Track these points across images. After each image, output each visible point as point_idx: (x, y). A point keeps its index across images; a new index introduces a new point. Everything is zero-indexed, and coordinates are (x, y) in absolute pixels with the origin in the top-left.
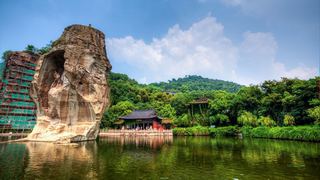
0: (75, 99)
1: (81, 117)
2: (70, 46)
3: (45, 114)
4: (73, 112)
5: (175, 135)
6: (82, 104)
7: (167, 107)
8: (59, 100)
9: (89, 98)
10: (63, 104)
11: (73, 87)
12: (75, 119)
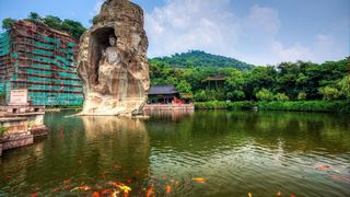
0: (125, 77)
1: (129, 93)
2: (119, 24)
3: (95, 91)
4: (123, 89)
5: (196, 109)
6: (132, 81)
7: (183, 83)
8: (111, 77)
9: (138, 76)
10: (115, 81)
11: (124, 65)
12: (125, 95)
